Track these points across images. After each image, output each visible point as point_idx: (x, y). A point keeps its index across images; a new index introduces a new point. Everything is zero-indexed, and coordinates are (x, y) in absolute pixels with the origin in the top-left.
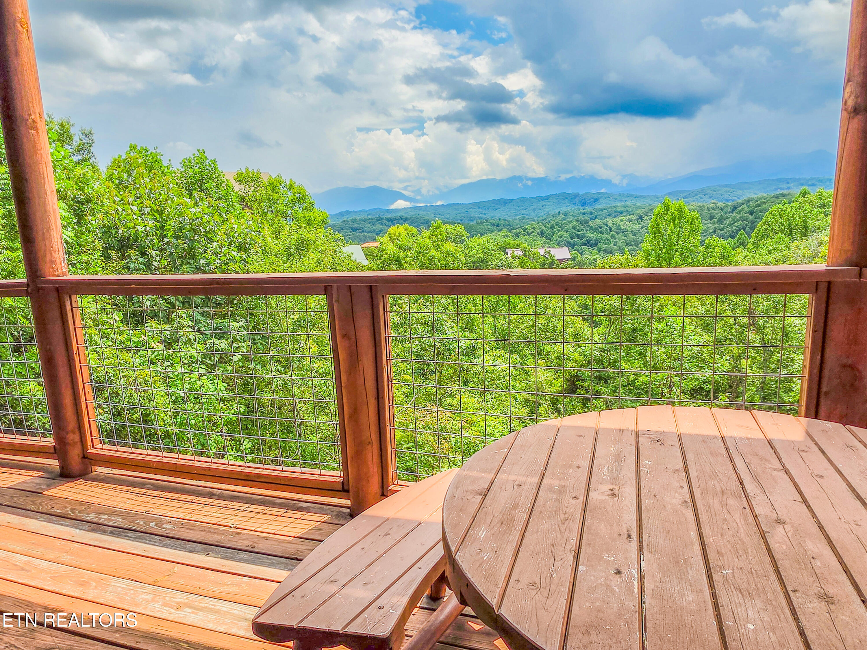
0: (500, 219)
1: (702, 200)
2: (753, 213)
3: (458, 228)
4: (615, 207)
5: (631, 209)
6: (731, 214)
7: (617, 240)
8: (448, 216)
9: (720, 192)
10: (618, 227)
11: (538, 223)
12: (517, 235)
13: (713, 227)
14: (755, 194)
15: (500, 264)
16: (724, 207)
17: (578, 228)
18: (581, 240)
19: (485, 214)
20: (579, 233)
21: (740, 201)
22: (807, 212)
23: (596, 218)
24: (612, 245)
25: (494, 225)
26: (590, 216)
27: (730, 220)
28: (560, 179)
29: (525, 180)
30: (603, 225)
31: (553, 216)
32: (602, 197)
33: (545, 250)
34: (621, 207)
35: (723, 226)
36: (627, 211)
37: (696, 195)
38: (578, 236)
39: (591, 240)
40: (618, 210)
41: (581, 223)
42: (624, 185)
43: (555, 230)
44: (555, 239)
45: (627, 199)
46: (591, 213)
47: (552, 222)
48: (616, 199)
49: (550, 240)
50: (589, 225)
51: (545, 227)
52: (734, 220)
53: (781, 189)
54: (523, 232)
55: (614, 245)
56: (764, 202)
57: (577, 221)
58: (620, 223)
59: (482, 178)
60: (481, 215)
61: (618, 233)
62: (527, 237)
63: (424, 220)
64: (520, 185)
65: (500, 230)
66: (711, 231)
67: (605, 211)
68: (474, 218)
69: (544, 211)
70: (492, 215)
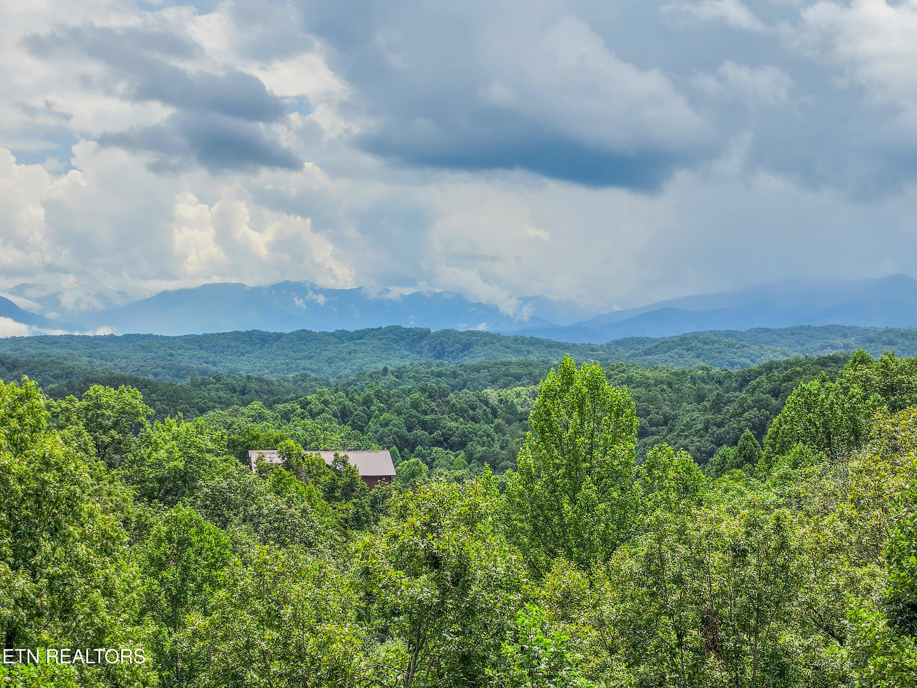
0: (249, 378)
1: (682, 360)
2: (779, 392)
3: (127, 396)
4: (504, 364)
5: (537, 372)
6: (737, 393)
7: (508, 437)
8: (123, 363)
9: (716, 345)
10: (511, 408)
11: (337, 391)
12: (286, 416)
13: (702, 418)
14: (784, 354)
15: (224, 484)
16: (725, 377)
17: (424, 407)
18: (430, 433)
19: (215, 364)
20: (428, 418)
21: (754, 366)
22: (854, 399)
23: (464, 386)
24: (497, 446)
25: (234, 390)
26: (453, 382)
27: (735, 405)
28: (390, 296)
29: (311, 293)
30: (478, 403)
31: (371, 376)
32: (477, 341)
33: (336, 455)
34: (518, 364)
35: (722, 417)
36: (531, 374)
37: (670, 349)
38: (424, 425)
39: (452, 436)
40: (512, 371)
41: (430, 396)
42: (526, 319)
43: (373, 408)
44: (373, 428)
45: (531, 348)
46: (455, 375)
47: (368, 391)
48: (509, 347)
49: (362, 431)
50: (448, 402)
51: (351, 400)
52: (742, 406)
53: (832, 347)
54: (299, 411)
55: (502, 448)
56: (798, 372)
57: (423, 390)
58: (515, 401)
59: (210, 282)
60: (205, 365)
61: (509, 422)
62: (309, 421)
63: (62, 369)
64: (299, 302)
65: (246, 404)
66: (700, 426)
67: (484, 373)
68: (188, 370)
69: (353, 365)
70: (233, 366)
